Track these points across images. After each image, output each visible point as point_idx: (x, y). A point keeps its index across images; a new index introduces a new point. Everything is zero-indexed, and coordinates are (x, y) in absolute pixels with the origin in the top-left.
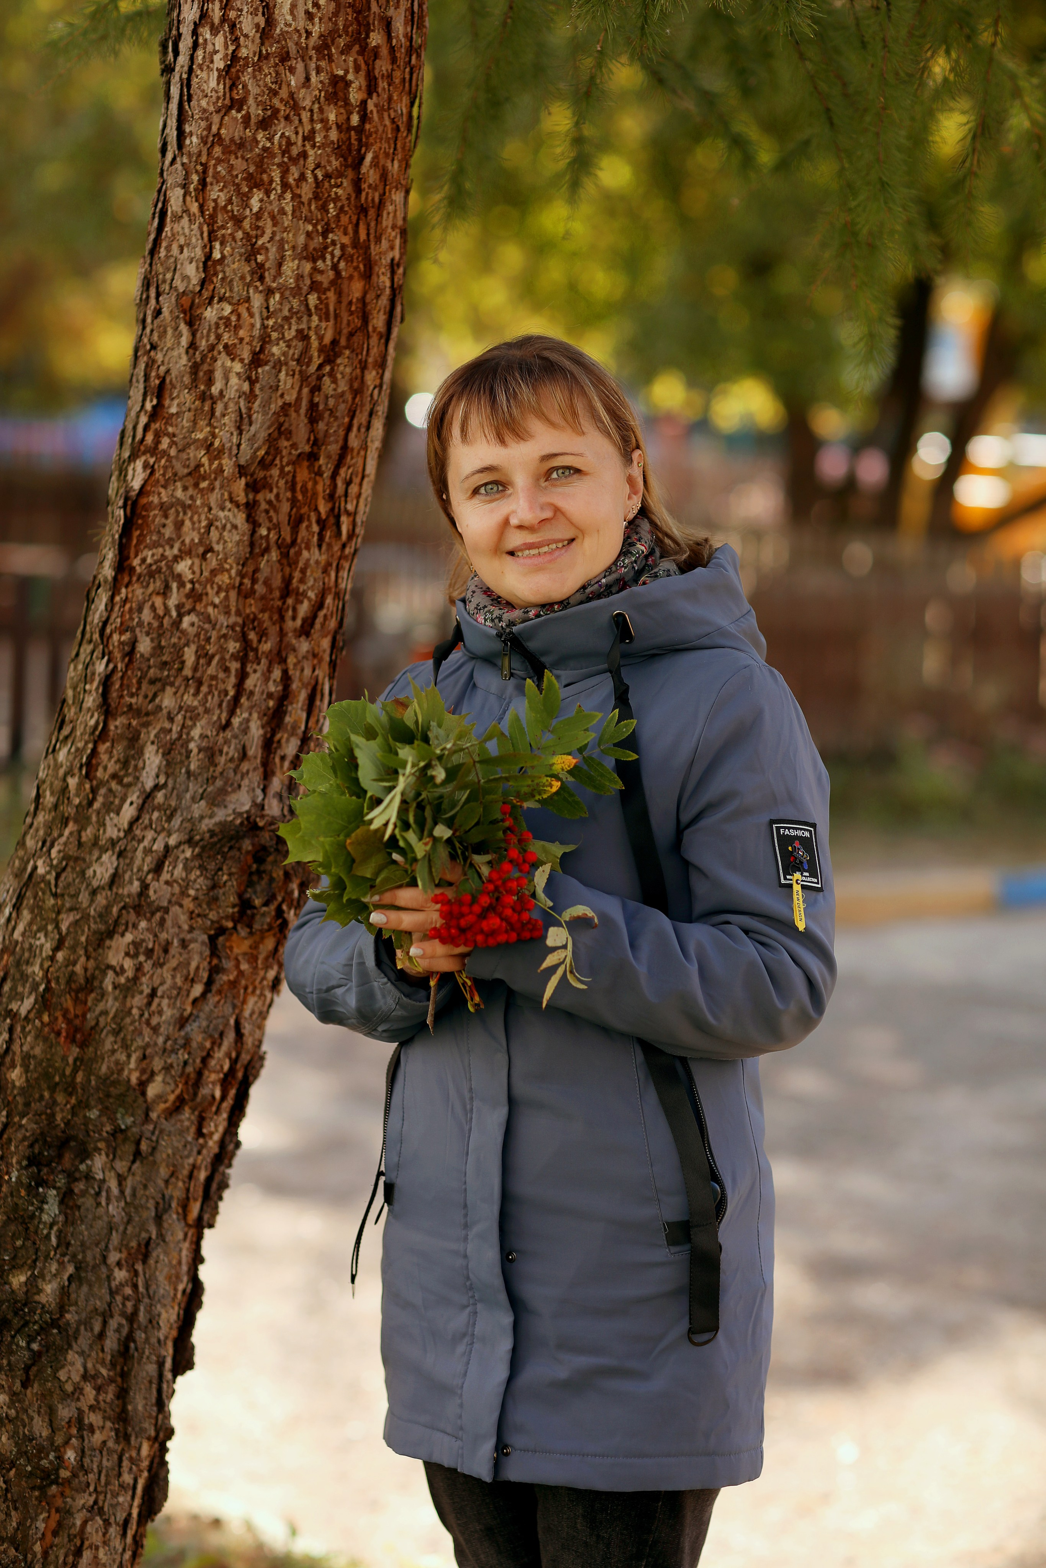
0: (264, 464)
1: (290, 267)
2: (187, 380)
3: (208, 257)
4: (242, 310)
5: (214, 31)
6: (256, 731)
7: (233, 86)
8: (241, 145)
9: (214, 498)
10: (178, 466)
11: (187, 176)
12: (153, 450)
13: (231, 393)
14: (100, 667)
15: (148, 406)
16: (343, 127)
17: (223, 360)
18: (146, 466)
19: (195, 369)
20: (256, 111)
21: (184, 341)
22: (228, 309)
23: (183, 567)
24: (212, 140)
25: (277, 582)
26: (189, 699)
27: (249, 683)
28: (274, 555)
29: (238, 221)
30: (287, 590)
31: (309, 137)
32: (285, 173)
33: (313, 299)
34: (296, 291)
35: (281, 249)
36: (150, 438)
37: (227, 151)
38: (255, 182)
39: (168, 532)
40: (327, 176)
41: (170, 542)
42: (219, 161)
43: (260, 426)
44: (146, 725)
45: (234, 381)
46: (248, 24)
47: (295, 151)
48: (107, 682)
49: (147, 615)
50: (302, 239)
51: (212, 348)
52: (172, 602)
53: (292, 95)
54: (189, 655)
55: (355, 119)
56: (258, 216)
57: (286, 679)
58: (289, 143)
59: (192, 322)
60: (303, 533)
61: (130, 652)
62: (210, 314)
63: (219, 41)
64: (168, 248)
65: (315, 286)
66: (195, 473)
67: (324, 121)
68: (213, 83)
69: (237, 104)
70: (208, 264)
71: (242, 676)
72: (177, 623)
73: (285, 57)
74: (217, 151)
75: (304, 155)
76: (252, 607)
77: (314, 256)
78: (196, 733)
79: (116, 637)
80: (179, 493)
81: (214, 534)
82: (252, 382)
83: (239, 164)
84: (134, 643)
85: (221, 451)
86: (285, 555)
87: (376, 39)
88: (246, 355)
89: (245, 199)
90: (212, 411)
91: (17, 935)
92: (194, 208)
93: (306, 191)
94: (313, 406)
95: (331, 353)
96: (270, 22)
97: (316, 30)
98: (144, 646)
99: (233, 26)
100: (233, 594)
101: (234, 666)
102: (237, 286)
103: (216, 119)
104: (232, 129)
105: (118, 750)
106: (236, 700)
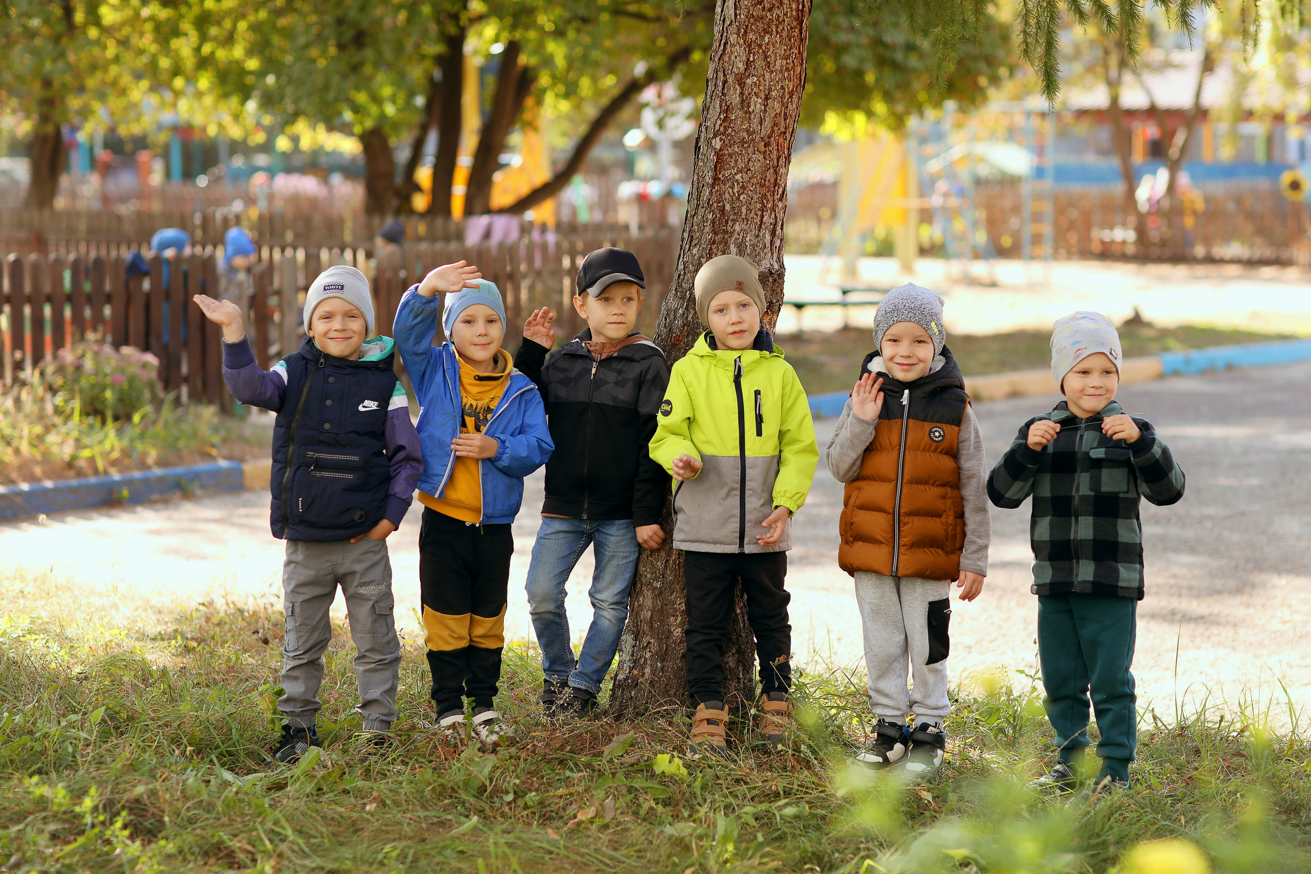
0: (769, 137)
1: (778, 62)
2: (739, 106)
3: (748, 60)
4: (761, 79)
6: (768, 237)
8: (762, 18)
9: (750, 150)
10: (735, 139)
11: (739, 30)
12: (724, 134)
13: (757, 110)
14: (710, 216)
15: (722, 117)
16: (798, 10)
17: (754, 98)
18: (721, 140)
19: (743, 101)
20: (767, 6)
21: (738, 92)
22: (755, 79)
23: (738, 177)
24: (749, 16)
25: (772, 181)
26: (744, 227)
27: (764, 219)
28: (772, 171)
29: (760, 46)
30: (776, 184)
31: (785, 14)
32: (777, 27)
33: (786, 74)
34: (781, 71)
35: (776, 55)
36: (722, 129)
37: (756, 20)
38: (766, 31)
39: (732, 164)
40: (792, 28)
41: (733, 168)
42: (752, 24)
43: (768, 123)
44: (730, 237)
47: (781, 19)
48: (713, 222)
49: (727, 196)
50: (783, 52)
51: (750, 94)
52: (736, 190)
54: (744, 210)
55: (801, 7)
56: (768, 44)
57: (776, 217)
58: (779, 16)
59: (742, 84)
60: (780, 162)
61: (722, 210)
62: (749, 81)
64: (730, 58)
65: (787, 69)
66: (743, 141)
67: (791, 8)
70: (748, 63)
71: (762, 217)
72: (738, 198)
74: (752, 20)
75: (784, 21)
76: (764, 190)
77: (787, 58)
78: (748, 239)
79: (715, 205)
80: (736, 149)
81: (751, 163)
82: (765, 106)
83: (760, 25)
84: (724, 206)
85: (754, 132)
86: (775, 171)
88: (763, 96)
89: (763, 38)
90: (750, 118)
91: (689, 319)
92: (742, 41)
93: (785, 34)
94: (785, 114)
95: (791, 95)
98: (728, 207)
100: (758, 186)
101: (759, 213)
102: (760, 71)
103: (752, 8)
104: (757, 11)
105: (721, 247)
106: (760, 225)
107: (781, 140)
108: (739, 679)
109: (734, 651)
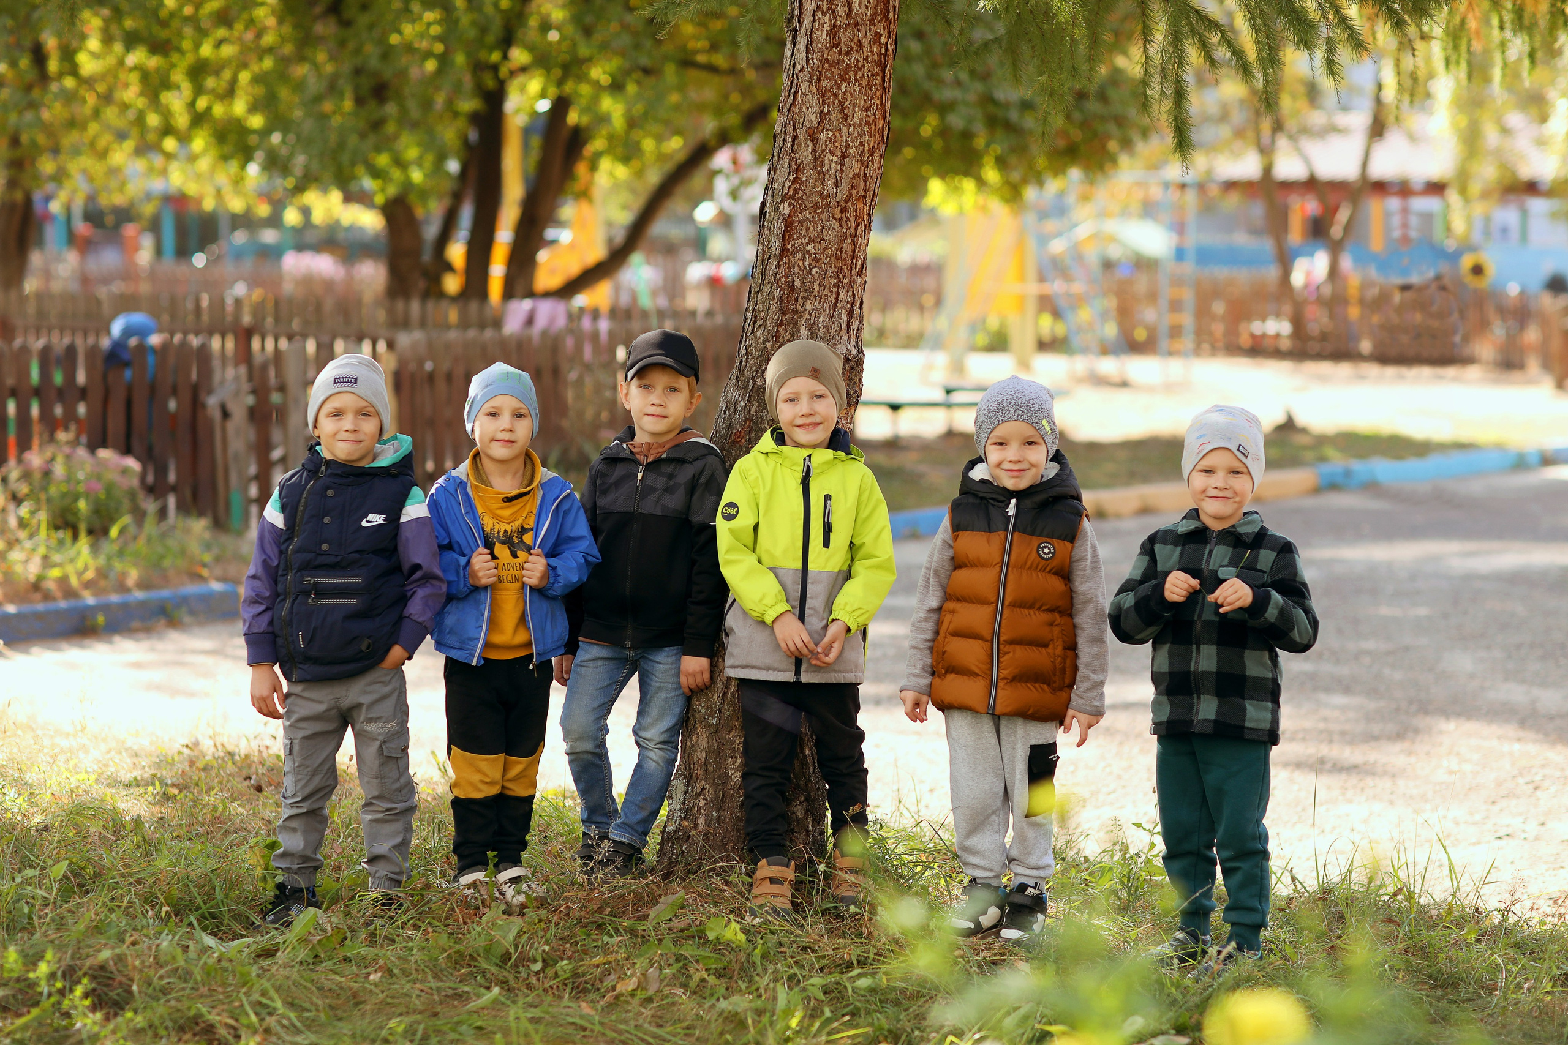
0: (846, 202)
1: (857, 115)
2: (811, 165)
3: (822, 111)
4: (837, 134)
5: (824, 14)
6: (844, 318)
7: (834, 37)
8: (838, 63)
9: (824, 217)
10: (807, 203)
11: (811, 77)
12: (793, 198)
13: (832, 170)
14: (777, 293)
15: (791, 178)
16: (880, 54)
17: (829, 156)
18: (790, 204)
19: (815, 159)
20: (844, 49)
21: (810, 149)
22: (830, 134)
23: (810, 247)
24: (824, 61)
25: (850, 253)
26: (817, 306)
27: (840, 297)
28: (849, 240)
29: (836, 96)
30: (853, 256)
31: (865, 59)
32: (856, 74)
33: (866, 129)
34: (860, 125)
35: (854, 107)
36: (791, 192)
37: (831, 66)
38: (843, 79)
39: (803, 233)
40: (873, 75)
41: (804, 237)
42: (827, 70)
43: (844, 186)
44: (801, 317)
45: (833, 165)
46: (841, 11)
47: (860, 65)
48: (781, 300)
49: (797, 269)
50: (862, 103)
51: (824, 151)
52: (807, 263)
53: (859, 41)
54: (816, 286)
55: (883, 50)
56: (845, 93)
57: (854, 294)
58: (858, 61)
59: (814, 140)
60: (859, 231)
61: (791, 286)
62: (822, 136)
63: (827, 18)
64: (800, 109)
65: (867, 123)
66: (815, 206)
67: (872, 52)
68: (824, 36)
69: (836, 45)
70: (822, 116)
71: (838, 294)
72: (810, 273)
73: (856, 25)
74: (826, 65)
75: (864, 66)
76: (840, 264)
77: (867, 110)
78: (821, 320)
79: (783, 280)
80: (808, 215)
81: (825, 232)
82: (842, 165)
83: (836, 71)
84: (793, 281)
85: (828, 195)
86: (853, 241)
87: (891, 16)
88: (839, 154)
89: (839, 86)
90: (824, 180)
91: (752, 412)
92: (815, 90)
93: (864, 82)
94: (865, 174)
95: (872, 153)
96: (850, 10)
97: (869, 13)
98: (797, 283)
99: (834, 12)
100: (833, 258)
101: (835, 290)
102: (836, 124)
103: (826, 52)
104: (833, 55)
105: (789, 329)
106: (836, 304)
107: (860, 205)
108: (808, 831)
109: (802, 798)
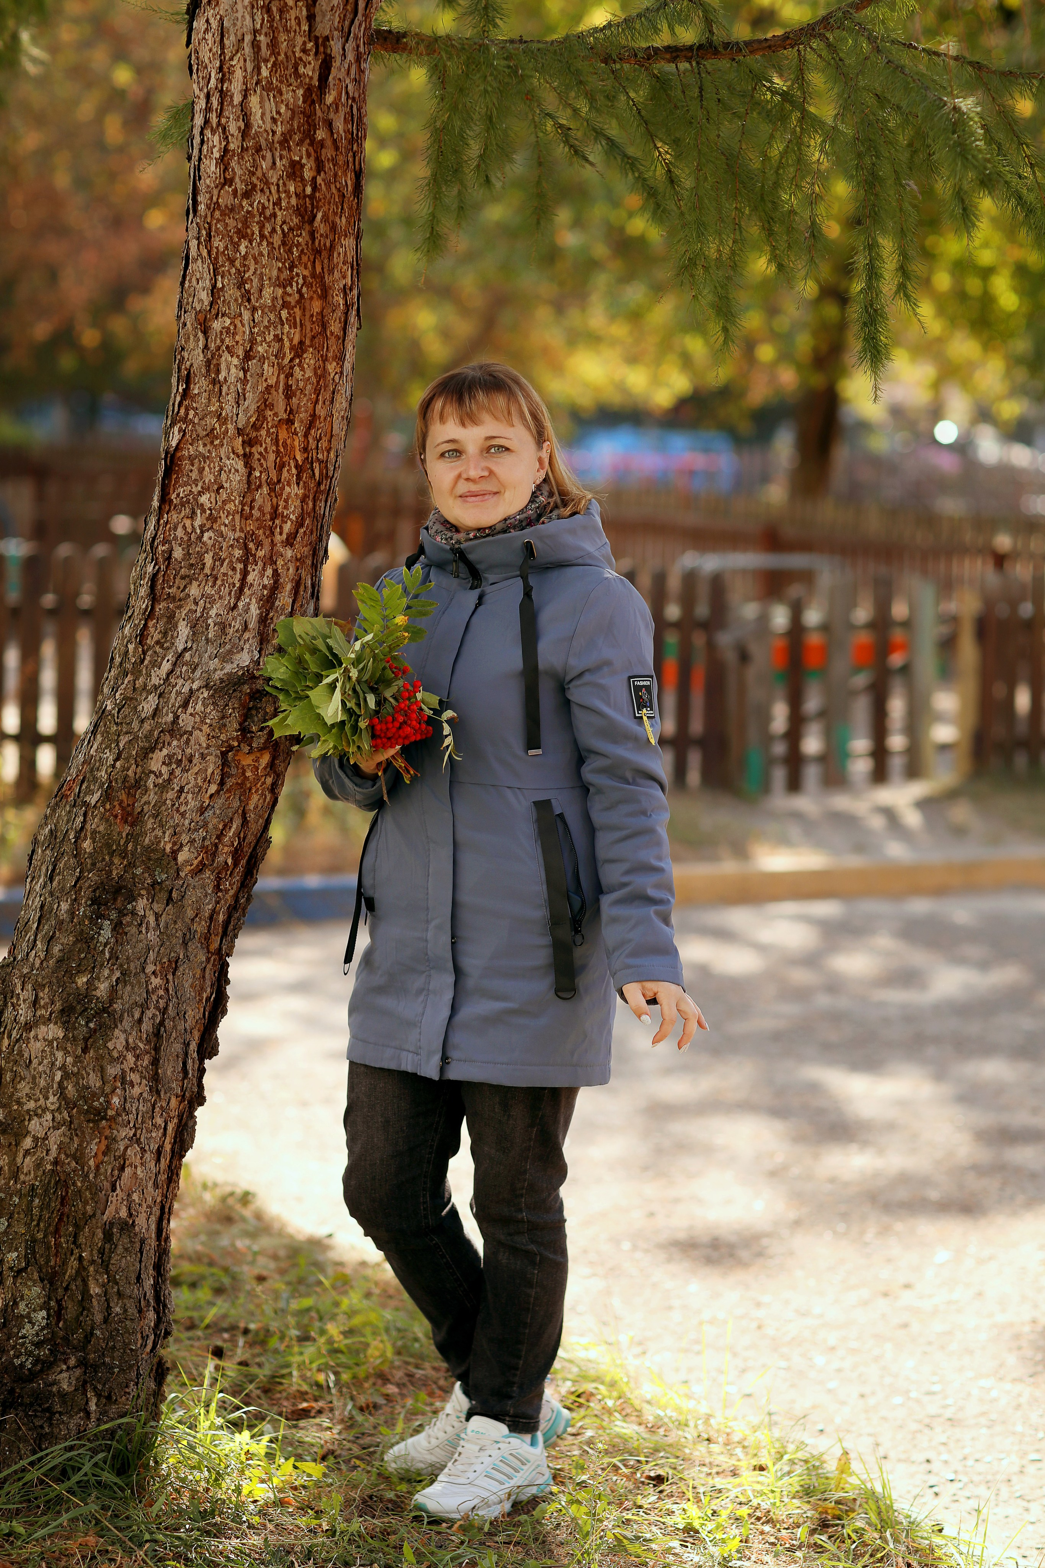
0: (256, 427)
1: (267, 292)
2: (203, 371)
4: (237, 322)
5: (213, 132)
6: (254, 611)
7: (226, 169)
8: (232, 210)
9: (223, 452)
10: (199, 429)
11: (200, 232)
12: (185, 420)
13: (232, 379)
14: (150, 569)
15: (181, 390)
16: (301, 196)
17: (226, 356)
18: (180, 430)
19: (208, 363)
20: (240, 186)
21: (201, 344)
22: (228, 321)
23: (204, 499)
24: (214, 206)
25: (268, 509)
26: (208, 590)
27: (250, 578)
28: (265, 490)
29: (232, 261)
30: (275, 514)
31: (278, 203)
32: (262, 228)
33: (284, 314)
34: (273, 308)
35: (261, 279)
36: (182, 411)
37: (223, 214)
38: (242, 234)
39: (194, 475)
40: (291, 229)
41: (196, 482)
42: (218, 221)
43: (251, 402)
44: (180, 607)
45: (233, 370)
46: (233, 128)
47: (268, 213)
48: (154, 578)
49: (180, 532)
50: (275, 273)
51: (218, 348)
52: (198, 522)
53: (264, 174)
54: (208, 559)
55: (309, 190)
56: (245, 258)
57: (276, 575)
58: (264, 208)
59: (206, 331)
60: (285, 473)
61: (169, 558)
62: (216, 325)
63: (216, 139)
64: (190, 282)
66: (211, 434)
67: (287, 192)
68: (213, 168)
69: (229, 182)
70: (214, 291)
71: (245, 573)
72: (200, 538)
73: (258, 149)
74: (217, 214)
75: (274, 215)
76: (251, 526)
77: (284, 284)
78: (213, 613)
79: (160, 548)
80: (201, 449)
81: (224, 476)
82: (245, 372)
83: (231, 223)
84: (171, 551)
85: (226, 419)
86: (272, 490)
87: (320, 134)
88: (241, 353)
89: (236, 246)
90: (221, 391)
91: (92, 752)
92: (205, 253)
93: (277, 240)
94: (288, 387)
95: (299, 350)
96: (248, 125)
97: (279, 130)
98: (178, 553)
99: (224, 129)
100: (237, 517)
101: (239, 566)
102: (233, 306)
103: (215, 192)
104: (226, 199)
105: (161, 625)
106: (241, 590)
107: (283, 435)
109: (72, 1361)
